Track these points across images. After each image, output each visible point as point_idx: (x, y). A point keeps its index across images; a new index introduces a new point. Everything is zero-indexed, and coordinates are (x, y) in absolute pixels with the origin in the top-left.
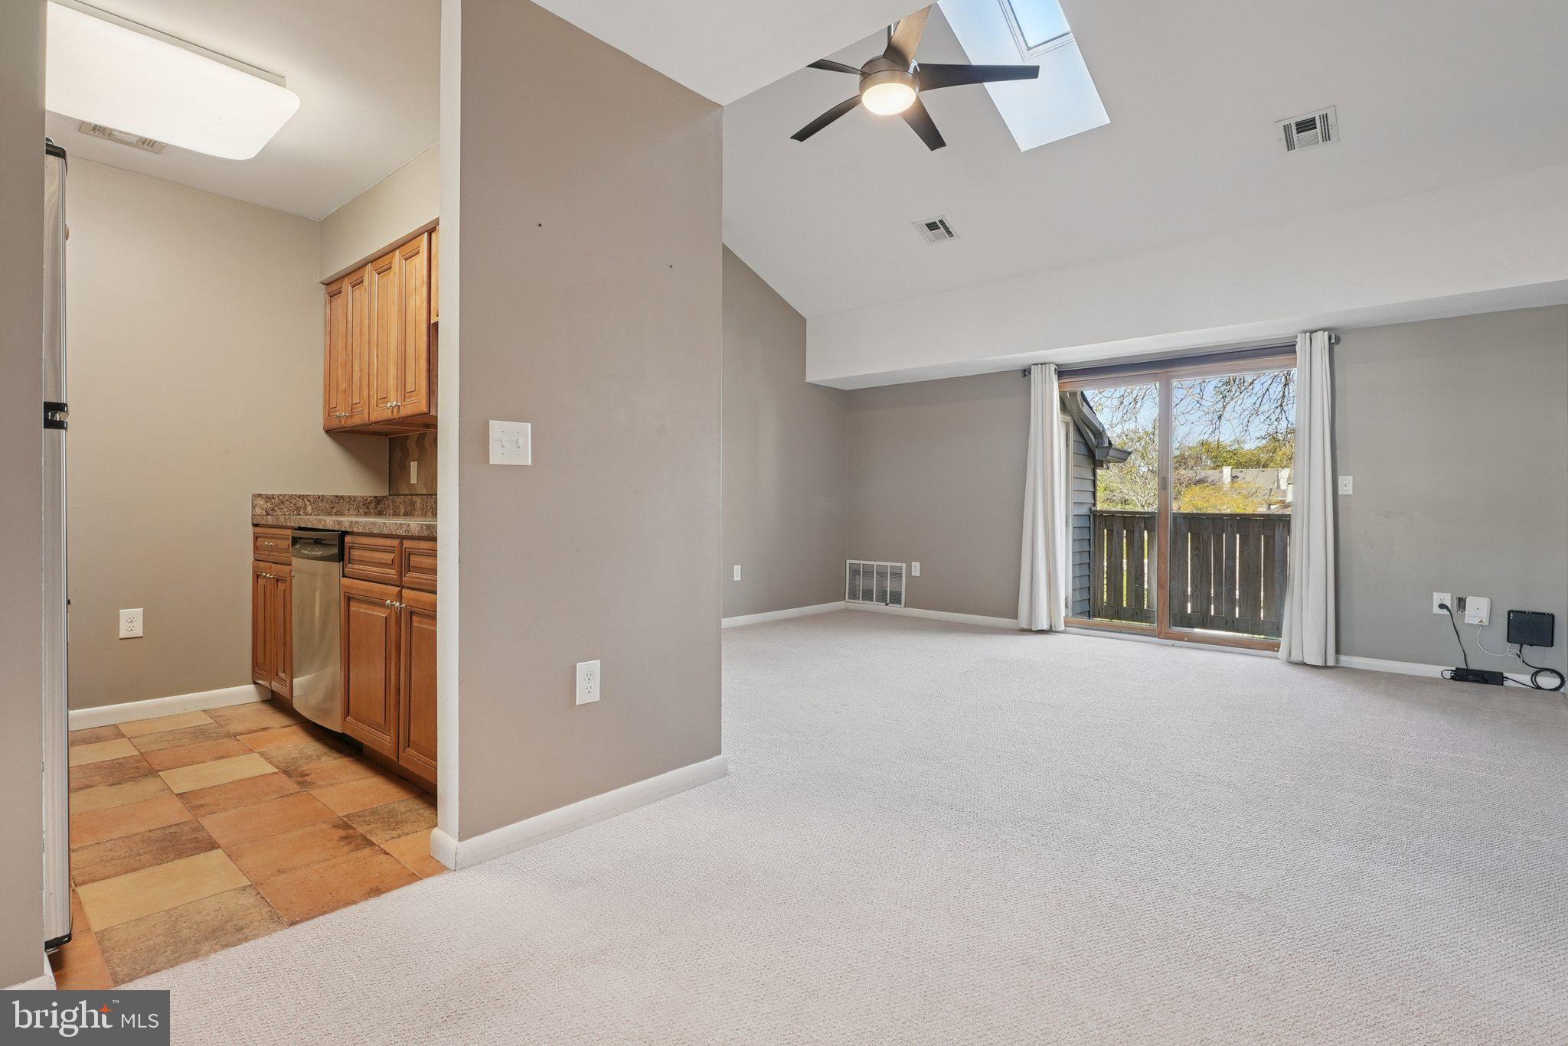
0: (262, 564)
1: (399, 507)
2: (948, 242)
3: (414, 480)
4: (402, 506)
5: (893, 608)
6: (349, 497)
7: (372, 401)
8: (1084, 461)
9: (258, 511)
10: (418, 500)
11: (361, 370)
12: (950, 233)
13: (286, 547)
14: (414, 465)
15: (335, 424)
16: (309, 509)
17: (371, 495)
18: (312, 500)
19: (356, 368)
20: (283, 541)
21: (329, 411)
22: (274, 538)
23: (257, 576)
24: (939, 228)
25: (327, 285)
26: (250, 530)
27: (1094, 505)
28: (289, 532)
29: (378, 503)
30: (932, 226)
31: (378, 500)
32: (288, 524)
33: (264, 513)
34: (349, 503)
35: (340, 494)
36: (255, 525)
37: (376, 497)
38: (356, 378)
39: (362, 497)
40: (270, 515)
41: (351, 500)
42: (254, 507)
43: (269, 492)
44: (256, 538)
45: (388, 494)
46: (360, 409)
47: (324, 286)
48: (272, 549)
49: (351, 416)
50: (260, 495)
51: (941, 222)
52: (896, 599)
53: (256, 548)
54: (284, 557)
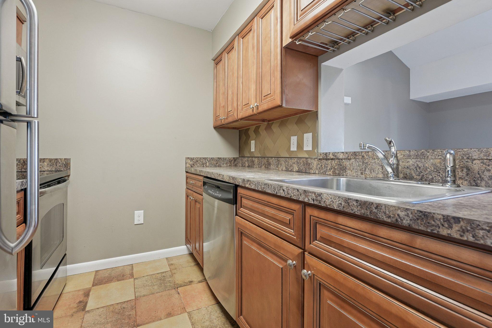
0: (189, 191)
1: (245, 163)
3: (253, 150)
4: (247, 163)
6: (223, 158)
7: (239, 107)
9: (188, 165)
10: (256, 160)
11: (233, 93)
13: (200, 185)
14: (253, 143)
15: (219, 123)
16: (208, 164)
17: (232, 157)
18: (209, 160)
19: (230, 93)
20: (198, 182)
21: (216, 117)
22: (195, 180)
23: (187, 196)
25: (214, 60)
26: (185, 174)
28: (202, 178)
29: (235, 161)
31: (235, 159)
32: (201, 174)
33: (190, 166)
34: (223, 161)
35: (220, 157)
36: (187, 172)
37: (234, 158)
38: (230, 98)
39: (229, 158)
40: (192, 167)
41: (224, 159)
42: (186, 164)
43: (192, 157)
44: (187, 178)
45: (238, 157)
46: (232, 114)
47: (213, 61)
48: (193, 185)
49: (227, 118)
50: (189, 158)
53: (187, 183)
54: (199, 190)
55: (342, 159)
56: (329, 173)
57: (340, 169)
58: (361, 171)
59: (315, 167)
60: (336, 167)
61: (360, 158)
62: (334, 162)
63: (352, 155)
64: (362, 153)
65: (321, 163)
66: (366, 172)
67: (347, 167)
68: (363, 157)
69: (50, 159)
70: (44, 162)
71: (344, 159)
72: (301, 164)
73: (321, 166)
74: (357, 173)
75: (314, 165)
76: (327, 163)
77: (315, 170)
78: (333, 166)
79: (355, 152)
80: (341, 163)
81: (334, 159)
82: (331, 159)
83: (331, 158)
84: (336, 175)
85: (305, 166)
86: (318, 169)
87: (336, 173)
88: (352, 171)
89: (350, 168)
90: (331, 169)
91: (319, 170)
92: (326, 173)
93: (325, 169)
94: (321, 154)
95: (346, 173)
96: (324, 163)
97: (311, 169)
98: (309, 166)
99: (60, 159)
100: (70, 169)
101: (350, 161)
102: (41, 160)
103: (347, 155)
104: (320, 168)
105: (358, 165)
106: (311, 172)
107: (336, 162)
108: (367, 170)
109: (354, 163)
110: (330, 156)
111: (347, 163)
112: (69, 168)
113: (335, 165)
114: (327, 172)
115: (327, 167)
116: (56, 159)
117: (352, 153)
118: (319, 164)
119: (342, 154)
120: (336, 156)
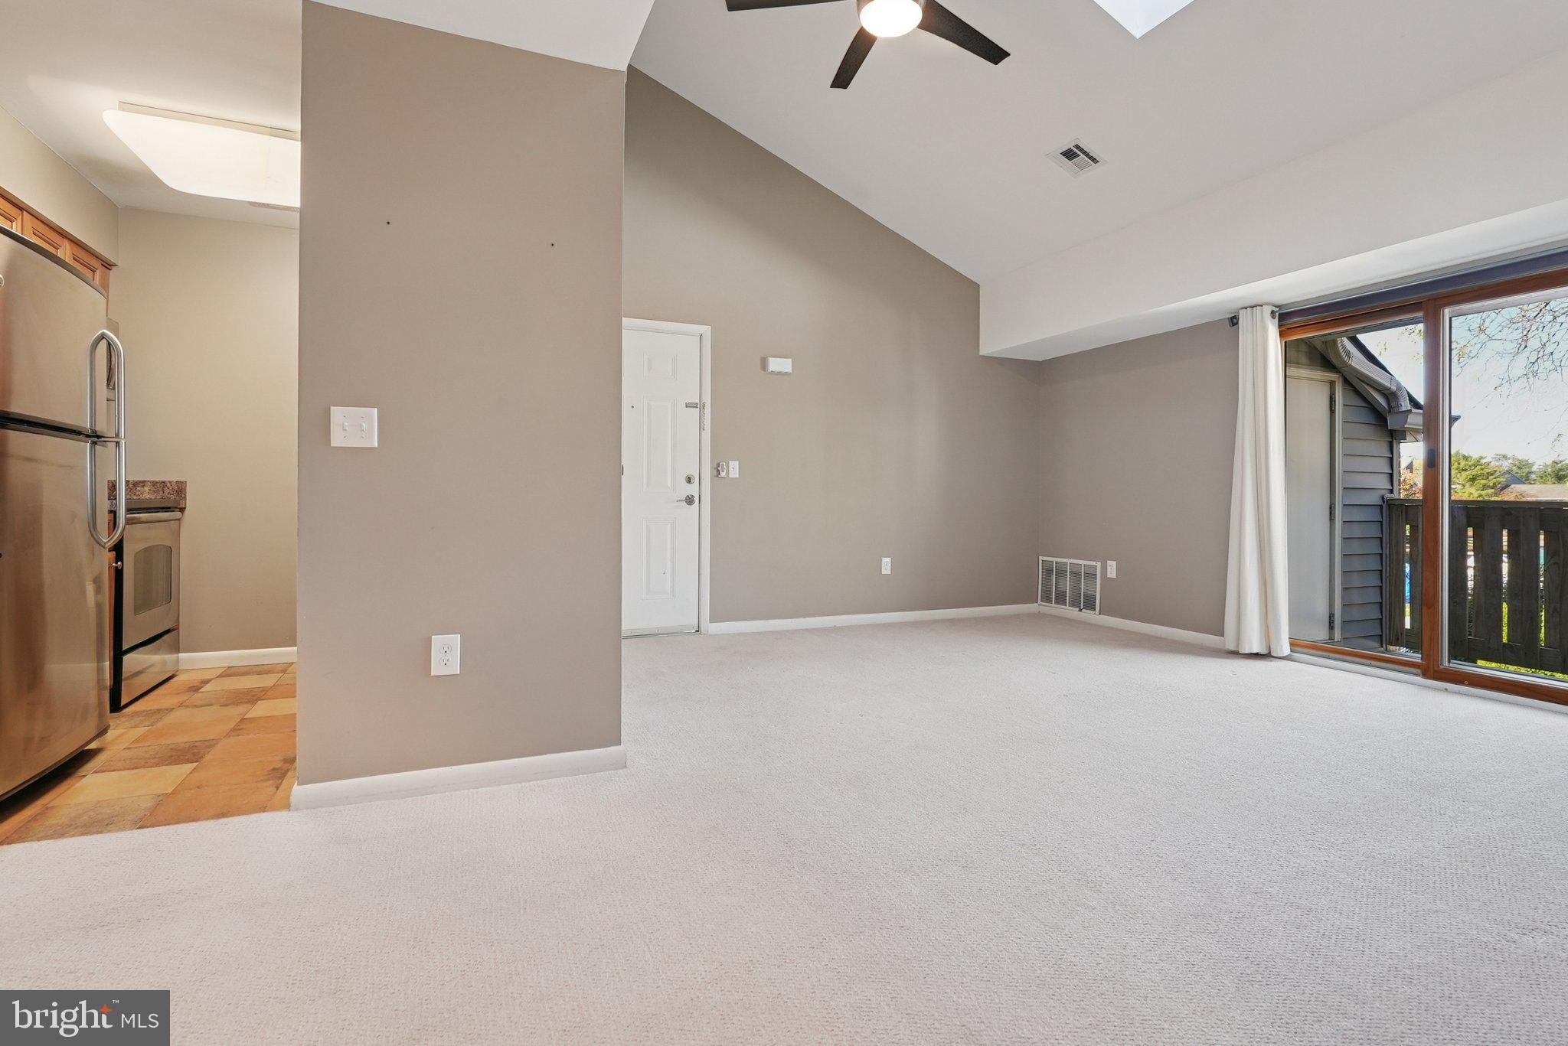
2: (1094, 170)
5: (1087, 615)
8: (1367, 431)
12: (1093, 160)
24: (1078, 156)
27: (1391, 491)
30: (1069, 154)
51: (1077, 147)
52: (1090, 604)
69: (153, 482)
70: (143, 486)
99: (170, 482)
100: (185, 497)
102: (127, 482)
112: (183, 496)
116: (164, 482)
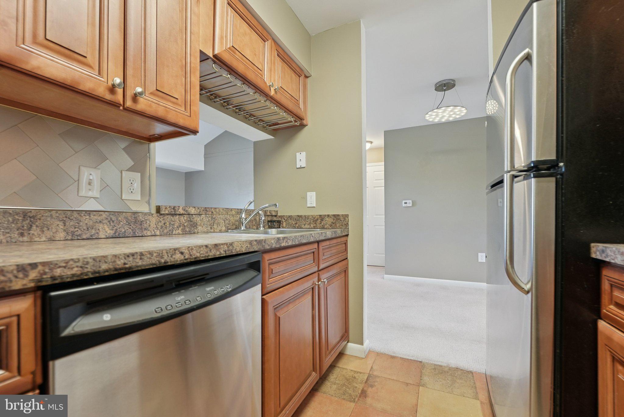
55: (192, 215)
56: (177, 232)
57: (190, 226)
58: (211, 226)
59: (153, 225)
60: (186, 224)
61: (210, 214)
62: (182, 218)
63: (203, 211)
64: (211, 209)
65: (164, 220)
66: (214, 227)
67: (198, 223)
68: (212, 212)
71: (194, 214)
72: (122, 223)
73: (164, 224)
74: (207, 228)
75: (151, 224)
76: (174, 220)
77: (154, 230)
78: (181, 222)
79: (206, 208)
80: (192, 219)
81: (185, 214)
82: (179, 215)
83: (181, 213)
84: (186, 233)
85: (132, 226)
86: (159, 228)
87: (186, 231)
88: (202, 227)
89: (201, 224)
90: (180, 226)
91: (161, 230)
92: (172, 232)
93: (171, 228)
94: (166, 208)
95: (197, 229)
96: (168, 220)
97: (145, 229)
98: (141, 225)
101: (200, 217)
103: (199, 210)
104: (162, 227)
105: (208, 220)
106: (146, 235)
107: (185, 218)
108: (215, 224)
109: (204, 218)
110: (179, 210)
111: (197, 219)
113: (184, 221)
114: (174, 231)
115: (173, 225)
117: (203, 208)
118: (161, 222)
119: (194, 209)
120: (187, 211)
